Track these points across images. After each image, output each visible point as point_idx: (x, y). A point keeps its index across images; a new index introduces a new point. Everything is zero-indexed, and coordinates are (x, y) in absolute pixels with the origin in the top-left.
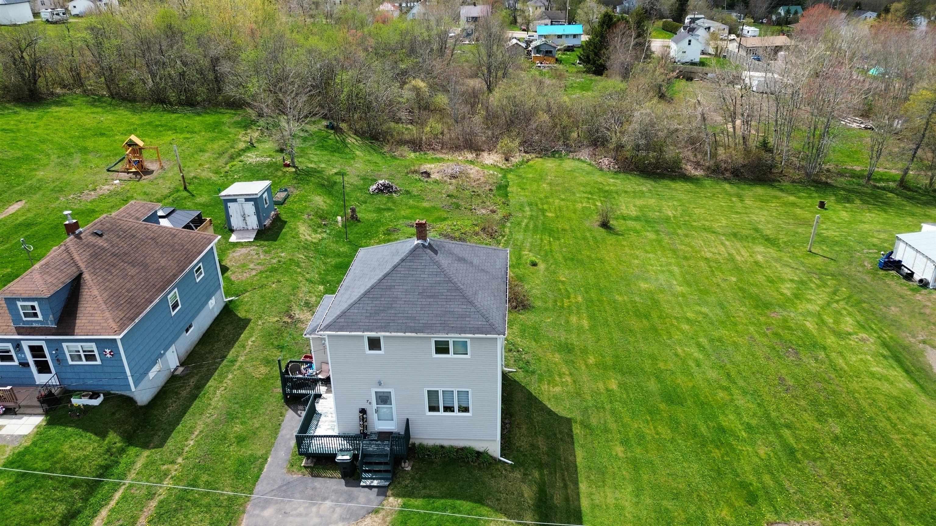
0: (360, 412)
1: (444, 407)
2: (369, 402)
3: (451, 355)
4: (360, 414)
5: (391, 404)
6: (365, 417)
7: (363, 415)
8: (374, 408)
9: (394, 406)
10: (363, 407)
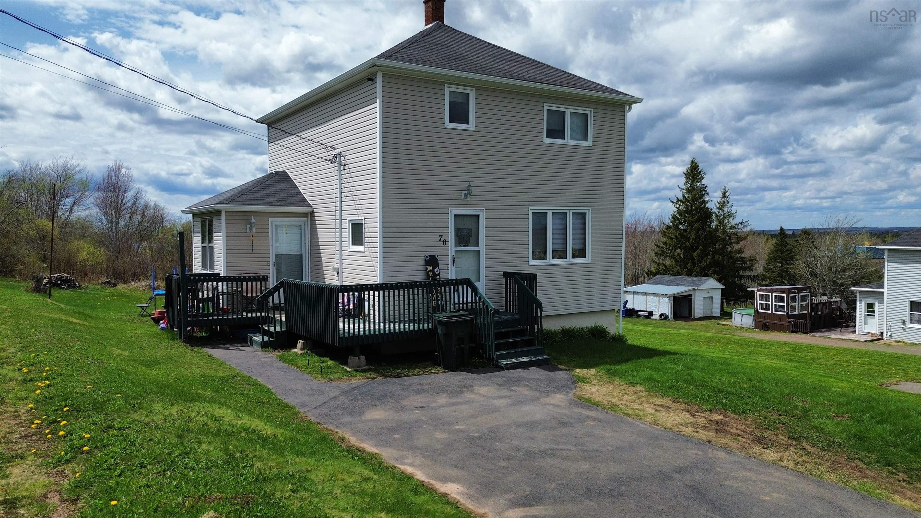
0: (428, 263)
1: (553, 252)
2: (443, 239)
3: (567, 141)
4: (427, 268)
5: (478, 245)
6: (437, 273)
7: (434, 269)
8: (451, 253)
9: (482, 248)
10: (432, 253)
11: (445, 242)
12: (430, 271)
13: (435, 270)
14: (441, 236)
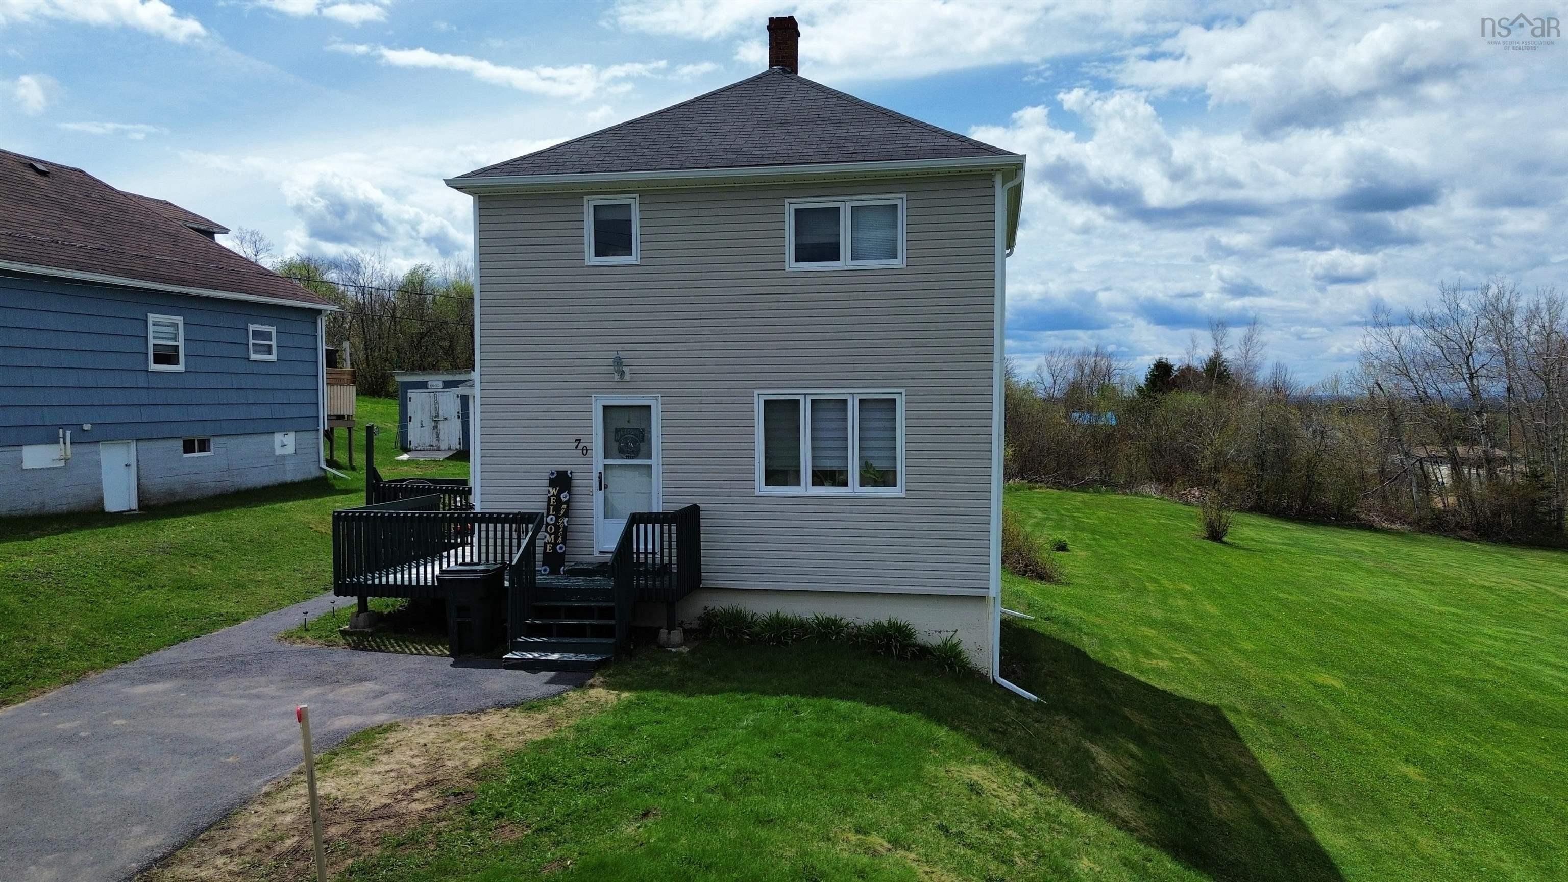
0: (552, 483)
1: (814, 473)
2: (581, 445)
3: (845, 262)
4: (549, 492)
5: (649, 457)
6: (564, 500)
7: (560, 493)
8: (597, 468)
9: (656, 461)
10: (562, 468)
11: (585, 451)
12: (553, 495)
13: (562, 496)
14: (579, 441)
